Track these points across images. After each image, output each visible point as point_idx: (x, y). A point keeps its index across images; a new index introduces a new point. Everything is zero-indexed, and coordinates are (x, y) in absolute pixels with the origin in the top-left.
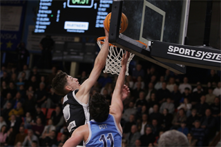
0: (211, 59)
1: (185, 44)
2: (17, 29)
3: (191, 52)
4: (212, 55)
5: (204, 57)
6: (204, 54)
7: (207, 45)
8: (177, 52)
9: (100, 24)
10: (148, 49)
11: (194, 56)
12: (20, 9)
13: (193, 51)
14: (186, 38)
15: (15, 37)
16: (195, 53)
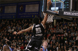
0: (76, 15)
1: (72, 11)
2: (38, 11)
3: (70, 13)
4: (77, 14)
5: (75, 14)
6: (74, 14)
7: (76, 11)
8: (66, 14)
9: (62, 7)
10: (58, 13)
11: (71, 14)
12: (38, 5)
13: (71, 13)
14: (72, 9)
15: (37, 13)
16: (72, 13)
